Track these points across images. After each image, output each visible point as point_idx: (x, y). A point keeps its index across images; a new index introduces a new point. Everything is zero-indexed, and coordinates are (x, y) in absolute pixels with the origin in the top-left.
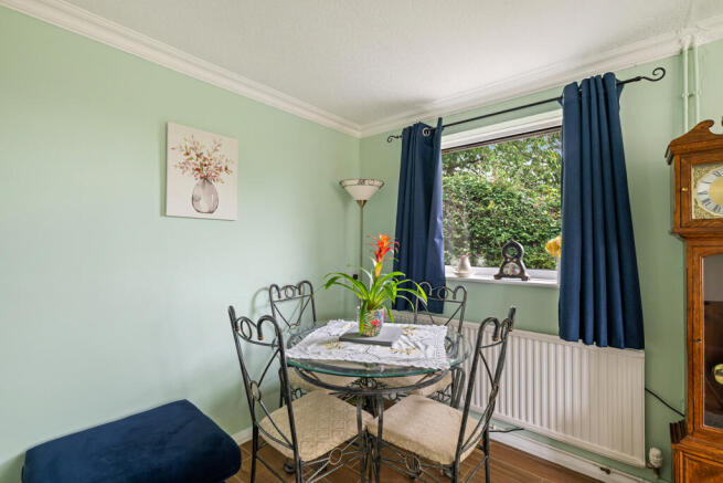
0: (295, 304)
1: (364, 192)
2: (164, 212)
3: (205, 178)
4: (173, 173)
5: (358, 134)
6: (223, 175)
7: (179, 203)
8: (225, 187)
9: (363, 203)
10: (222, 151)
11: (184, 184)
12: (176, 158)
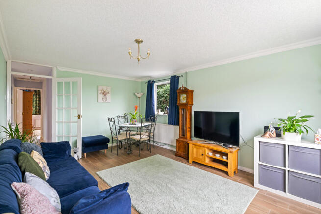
0: (124, 120)
1: (139, 95)
2: (97, 101)
3: (105, 95)
4: (99, 94)
5: (140, 81)
6: (108, 94)
7: (100, 99)
8: (108, 96)
9: (139, 98)
10: (108, 89)
11: (101, 96)
12: (99, 92)
